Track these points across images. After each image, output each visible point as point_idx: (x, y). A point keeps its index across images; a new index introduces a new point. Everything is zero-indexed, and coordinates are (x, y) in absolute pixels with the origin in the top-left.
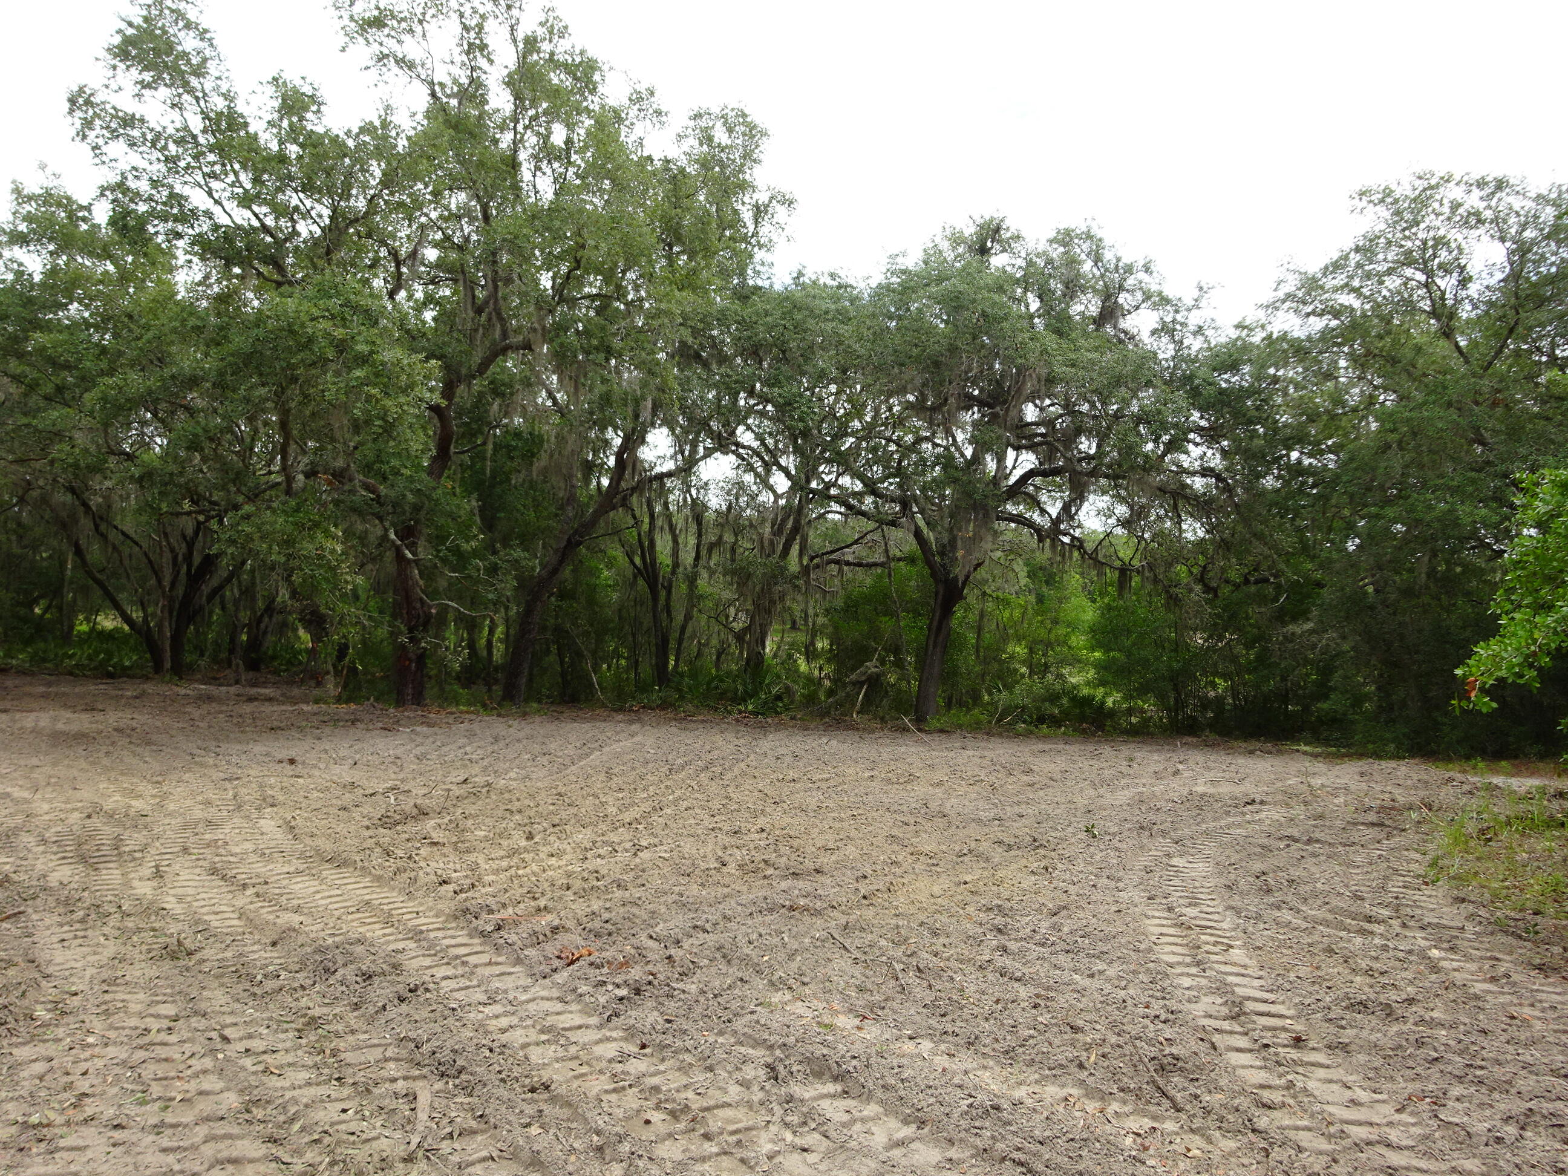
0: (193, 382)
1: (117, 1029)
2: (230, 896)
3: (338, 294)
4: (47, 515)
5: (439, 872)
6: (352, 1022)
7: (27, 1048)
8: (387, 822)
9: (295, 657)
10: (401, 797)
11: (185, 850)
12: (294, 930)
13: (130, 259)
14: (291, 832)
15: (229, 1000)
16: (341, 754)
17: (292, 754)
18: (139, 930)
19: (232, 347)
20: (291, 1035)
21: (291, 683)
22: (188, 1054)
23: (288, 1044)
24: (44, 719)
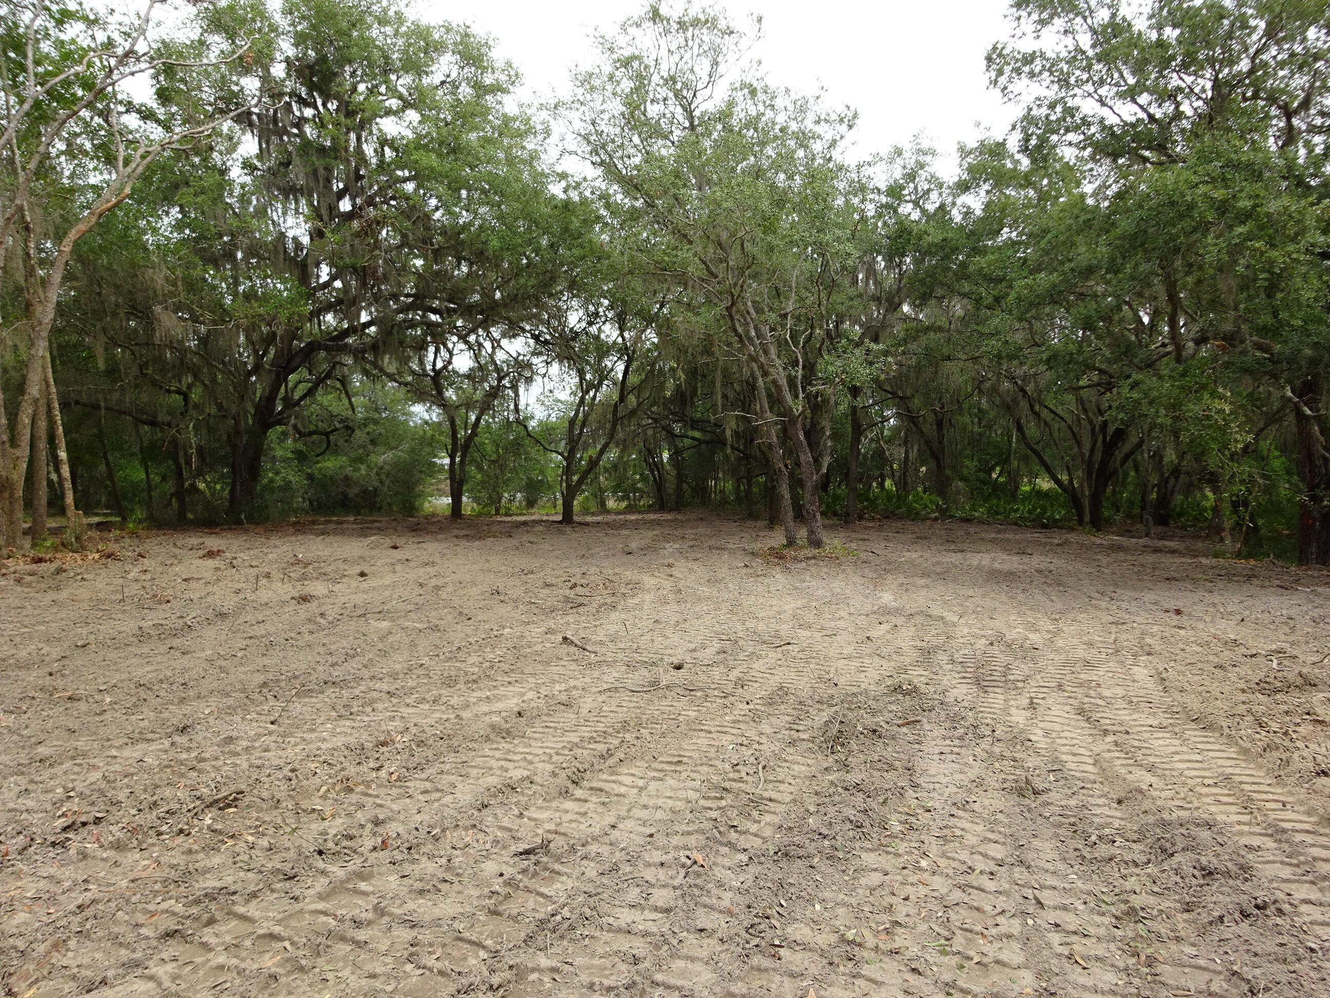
0: (1089, 271)
1: (948, 858)
2: (1090, 740)
3: (1219, 156)
4: (998, 400)
5: (1319, 758)
6: (1180, 926)
7: (872, 855)
8: (1265, 687)
9: (1200, 514)
10: (1286, 662)
11: (1060, 686)
12: (1141, 791)
13: (1045, 182)
14: (1162, 684)
15: (1057, 857)
16: (1229, 610)
17: (1180, 604)
18: (1003, 757)
19: (1119, 231)
20: (1107, 920)
21: (1196, 537)
22: (999, 910)
23: (1102, 932)
24: (984, 559)
